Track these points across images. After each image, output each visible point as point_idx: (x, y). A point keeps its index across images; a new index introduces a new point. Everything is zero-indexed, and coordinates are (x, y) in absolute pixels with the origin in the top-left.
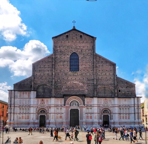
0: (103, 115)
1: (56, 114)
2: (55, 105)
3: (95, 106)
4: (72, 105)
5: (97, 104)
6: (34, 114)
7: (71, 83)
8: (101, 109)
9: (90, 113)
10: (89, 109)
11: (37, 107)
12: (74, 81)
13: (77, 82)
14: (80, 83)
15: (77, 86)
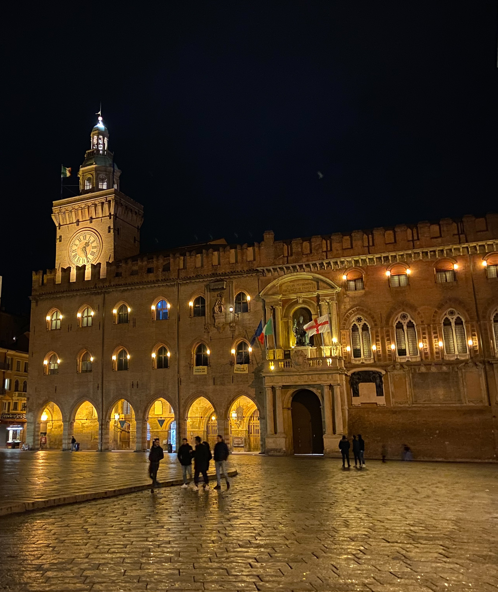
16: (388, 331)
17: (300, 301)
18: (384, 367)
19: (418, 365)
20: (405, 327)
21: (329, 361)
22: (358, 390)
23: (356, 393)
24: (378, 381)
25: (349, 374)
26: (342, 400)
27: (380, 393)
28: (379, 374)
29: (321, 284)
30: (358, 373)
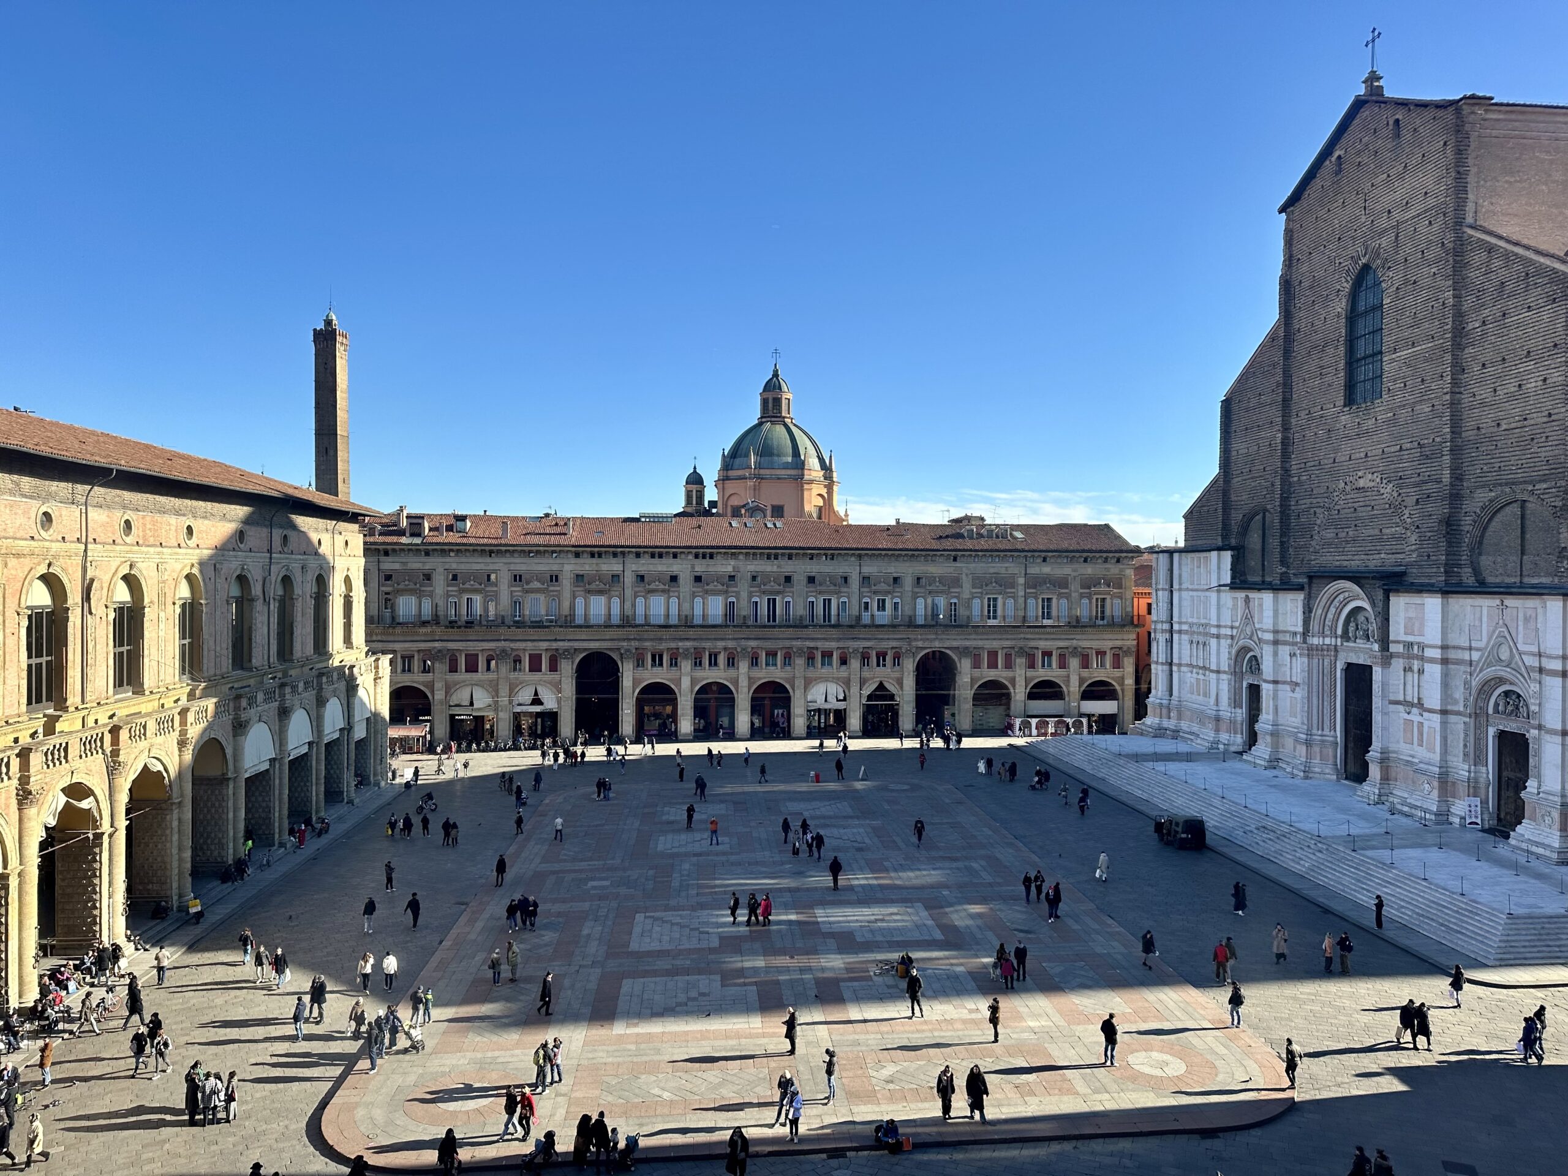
0: (1491, 731)
1: (1288, 687)
2: (1276, 632)
3: (1432, 661)
4: (1350, 636)
6: (1225, 672)
7: (1348, 488)
8: (1475, 683)
9: (1418, 704)
10: (1415, 676)
11: (1232, 637)
12: (1360, 474)
13: (1370, 476)
14: (1384, 481)
15: (1373, 503)
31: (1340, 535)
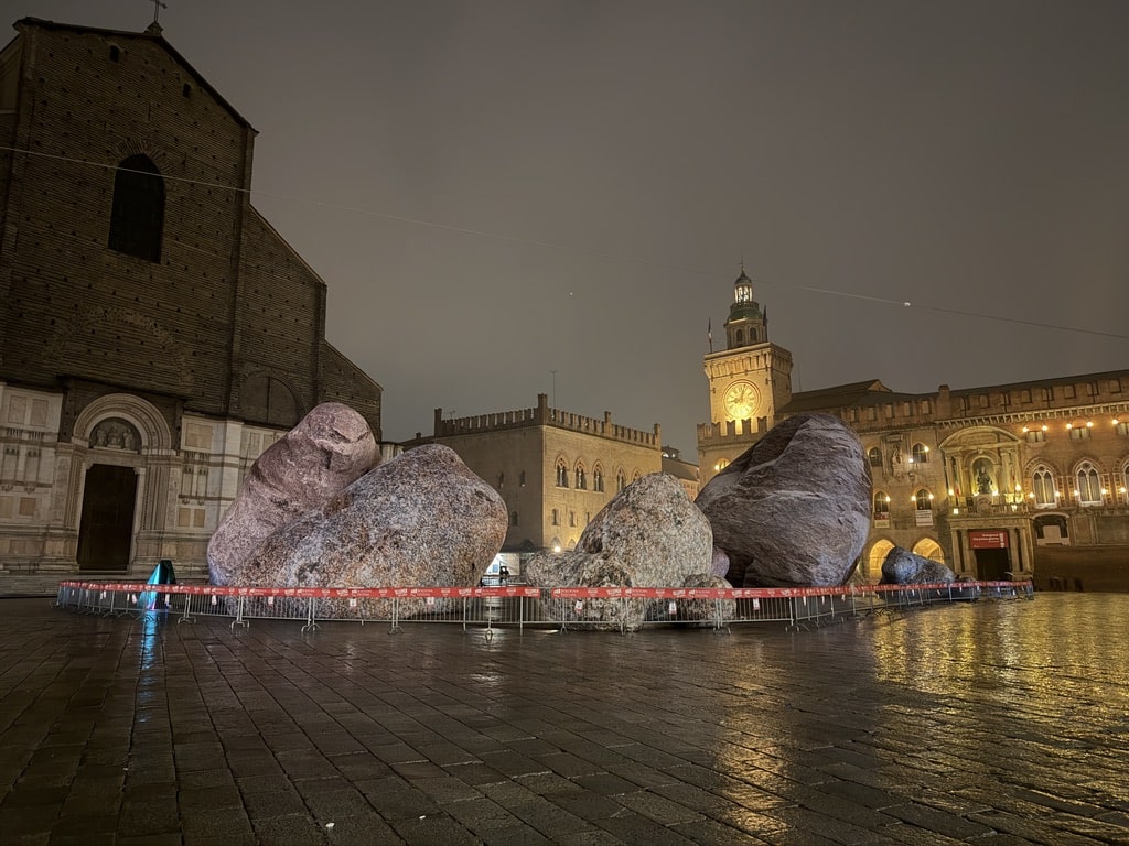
3: (231, 465)
4: (101, 440)
5: (237, 453)
9: (197, 497)
10: (195, 477)
12: (128, 311)
13: (141, 317)
14: (159, 328)
15: (143, 339)
16: (1070, 479)
17: (981, 452)
18: (1069, 512)
19: (1100, 509)
20: (1088, 476)
21: (1014, 507)
22: (1042, 532)
23: (1041, 535)
24: (1062, 524)
25: (1033, 518)
26: (1028, 541)
27: (1064, 534)
28: (1063, 518)
29: (1001, 436)
30: (1043, 517)
31: (93, 352)
